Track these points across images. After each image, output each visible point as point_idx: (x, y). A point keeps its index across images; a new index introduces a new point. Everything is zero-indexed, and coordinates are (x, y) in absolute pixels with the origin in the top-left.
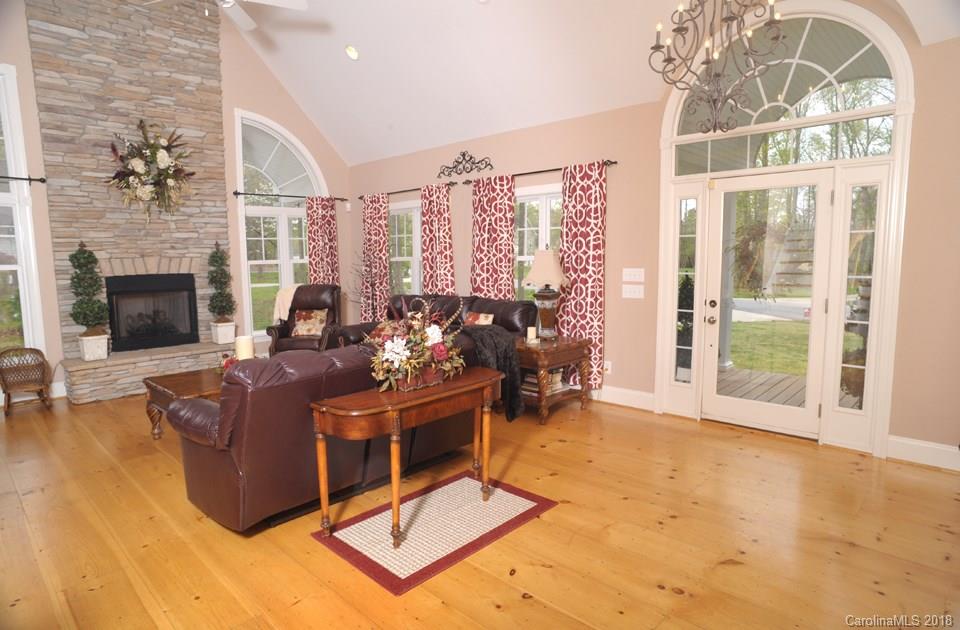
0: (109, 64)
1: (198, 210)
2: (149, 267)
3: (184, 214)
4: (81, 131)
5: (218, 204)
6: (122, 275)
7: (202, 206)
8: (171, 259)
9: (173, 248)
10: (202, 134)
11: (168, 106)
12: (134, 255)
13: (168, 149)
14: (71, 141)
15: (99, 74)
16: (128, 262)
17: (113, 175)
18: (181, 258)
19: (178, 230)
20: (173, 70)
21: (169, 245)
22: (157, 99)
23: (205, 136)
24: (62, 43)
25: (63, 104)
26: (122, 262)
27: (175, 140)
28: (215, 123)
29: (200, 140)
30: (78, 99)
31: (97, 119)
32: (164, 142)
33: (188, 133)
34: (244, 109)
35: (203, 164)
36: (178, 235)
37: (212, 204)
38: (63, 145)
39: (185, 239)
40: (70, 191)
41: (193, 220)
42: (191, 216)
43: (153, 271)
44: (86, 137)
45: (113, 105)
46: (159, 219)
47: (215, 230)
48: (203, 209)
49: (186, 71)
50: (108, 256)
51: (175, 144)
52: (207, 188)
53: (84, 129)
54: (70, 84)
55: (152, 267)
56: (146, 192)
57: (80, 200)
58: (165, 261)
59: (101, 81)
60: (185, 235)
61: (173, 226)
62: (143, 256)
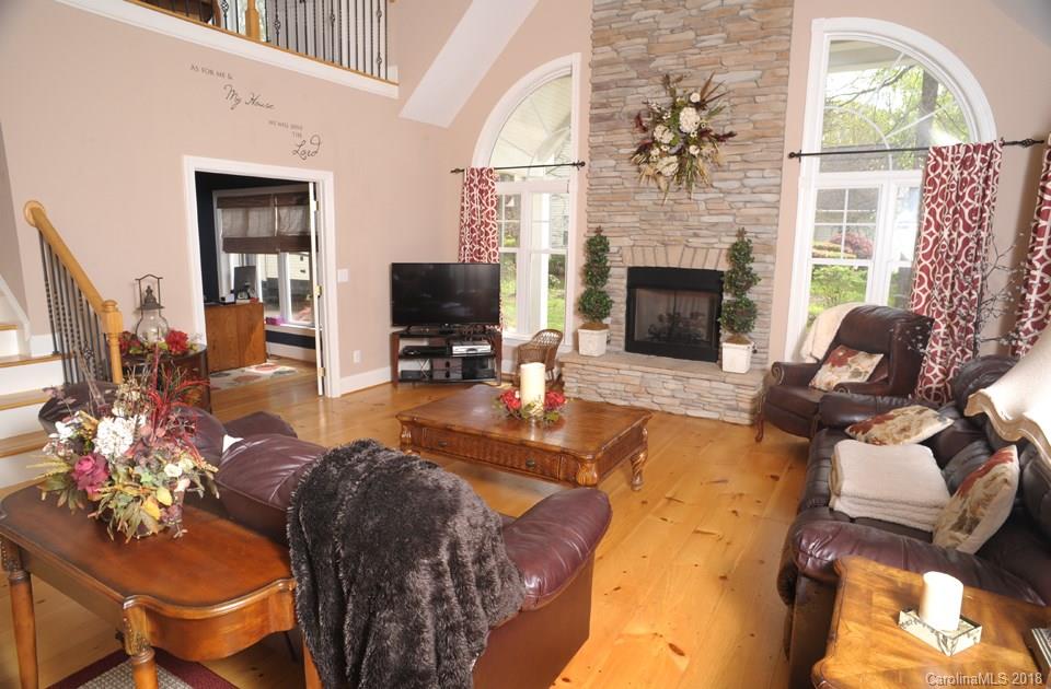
0: (654, 17)
1: (736, 184)
2: (670, 260)
3: (721, 191)
4: (620, 104)
5: (766, 173)
6: (642, 265)
7: (746, 177)
8: (695, 249)
9: (696, 235)
10: (754, 74)
11: (716, 47)
12: (655, 243)
13: (699, 106)
14: (611, 117)
15: (642, 34)
16: (649, 251)
17: (635, 150)
18: (708, 249)
19: (709, 212)
21: (692, 231)
22: (703, 41)
23: (761, 77)
24: (615, 12)
25: (607, 78)
26: (643, 250)
27: (714, 91)
28: (776, 53)
29: (753, 84)
30: (622, 68)
31: (637, 87)
32: (695, 98)
33: (733, 78)
34: (828, 16)
35: (754, 117)
36: (706, 219)
37: (759, 174)
38: (604, 124)
39: (715, 224)
40: (605, 173)
41: (730, 198)
42: (729, 192)
43: (674, 264)
44: (625, 110)
45: (653, 65)
46: (689, 198)
47: (756, 212)
48: (746, 182)
50: (632, 243)
51: (715, 95)
52: (755, 152)
53: (624, 102)
54: (618, 53)
55: (674, 259)
56: (669, 166)
58: (690, 253)
59: (645, 40)
60: (714, 219)
61: (703, 206)
62: (665, 245)
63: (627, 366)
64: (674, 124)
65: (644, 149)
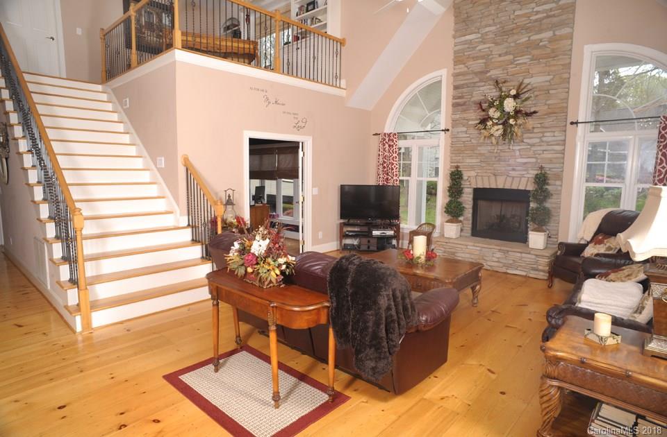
0: (489, 48)
1: (538, 140)
2: (498, 184)
3: (529, 144)
4: (470, 97)
5: (556, 133)
6: (482, 187)
7: (544, 136)
8: (513, 178)
9: (514, 170)
10: (548, 78)
11: (525, 63)
12: (490, 174)
13: (515, 97)
14: (464, 104)
15: (483, 57)
16: (486, 179)
17: (478, 122)
18: (521, 178)
19: (521, 156)
20: (530, 34)
21: (511, 167)
22: (518, 60)
23: (553, 79)
24: (466, 46)
25: (462, 82)
26: (482, 178)
27: (524, 88)
28: (562, 65)
29: (548, 83)
30: (471, 76)
31: (479, 87)
32: (513, 92)
33: (536, 80)
34: (595, 43)
35: (548, 102)
36: (520, 160)
37: (552, 134)
38: (460, 108)
39: (525, 163)
40: (461, 135)
41: (533, 149)
42: (533, 145)
43: (501, 186)
44: (472, 100)
45: (489, 74)
46: (509, 149)
47: (550, 156)
48: (544, 139)
49: (540, 31)
50: (475, 174)
51: (523, 91)
52: (549, 122)
53: (472, 95)
54: (469, 69)
55: (501, 183)
56: (497, 131)
57: (464, 140)
58: (510, 180)
59: (484, 61)
60: (525, 160)
61: (518, 153)
62: (495, 175)
63: (472, 244)
64: (500, 107)
65: (483, 121)
